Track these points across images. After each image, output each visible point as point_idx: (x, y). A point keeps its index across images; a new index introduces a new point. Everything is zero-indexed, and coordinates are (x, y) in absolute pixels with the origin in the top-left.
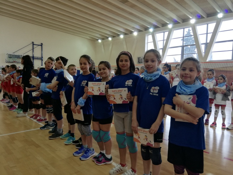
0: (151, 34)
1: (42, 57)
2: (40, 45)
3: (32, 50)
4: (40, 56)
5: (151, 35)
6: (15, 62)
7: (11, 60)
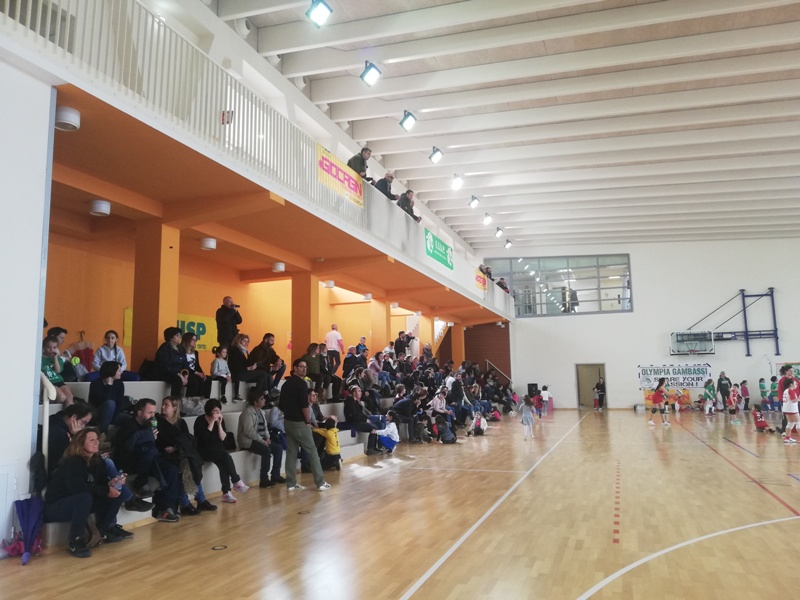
1: (776, 330)
2: (766, 295)
6: (693, 352)
7: (684, 347)
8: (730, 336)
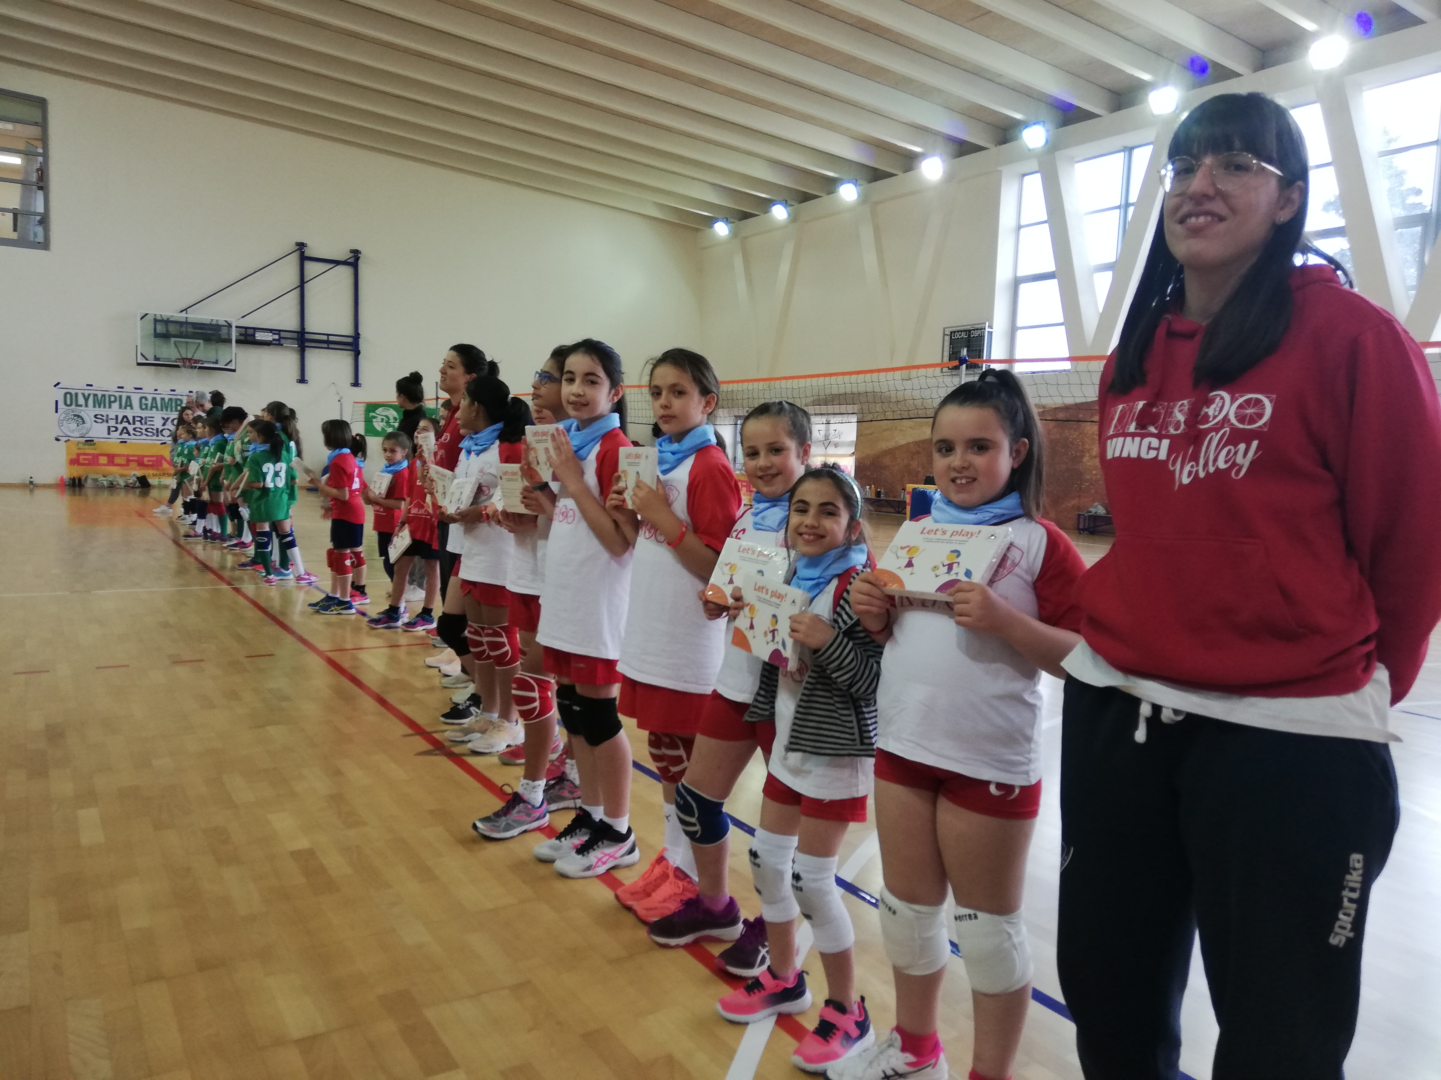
0: (1036, 167)
1: (357, 336)
2: (345, 263)
3: (296, 293)
4: (343, 327)
5: (1038, 177)
6: (190, 363)
7: (169, 352)
8: (269, 337)
